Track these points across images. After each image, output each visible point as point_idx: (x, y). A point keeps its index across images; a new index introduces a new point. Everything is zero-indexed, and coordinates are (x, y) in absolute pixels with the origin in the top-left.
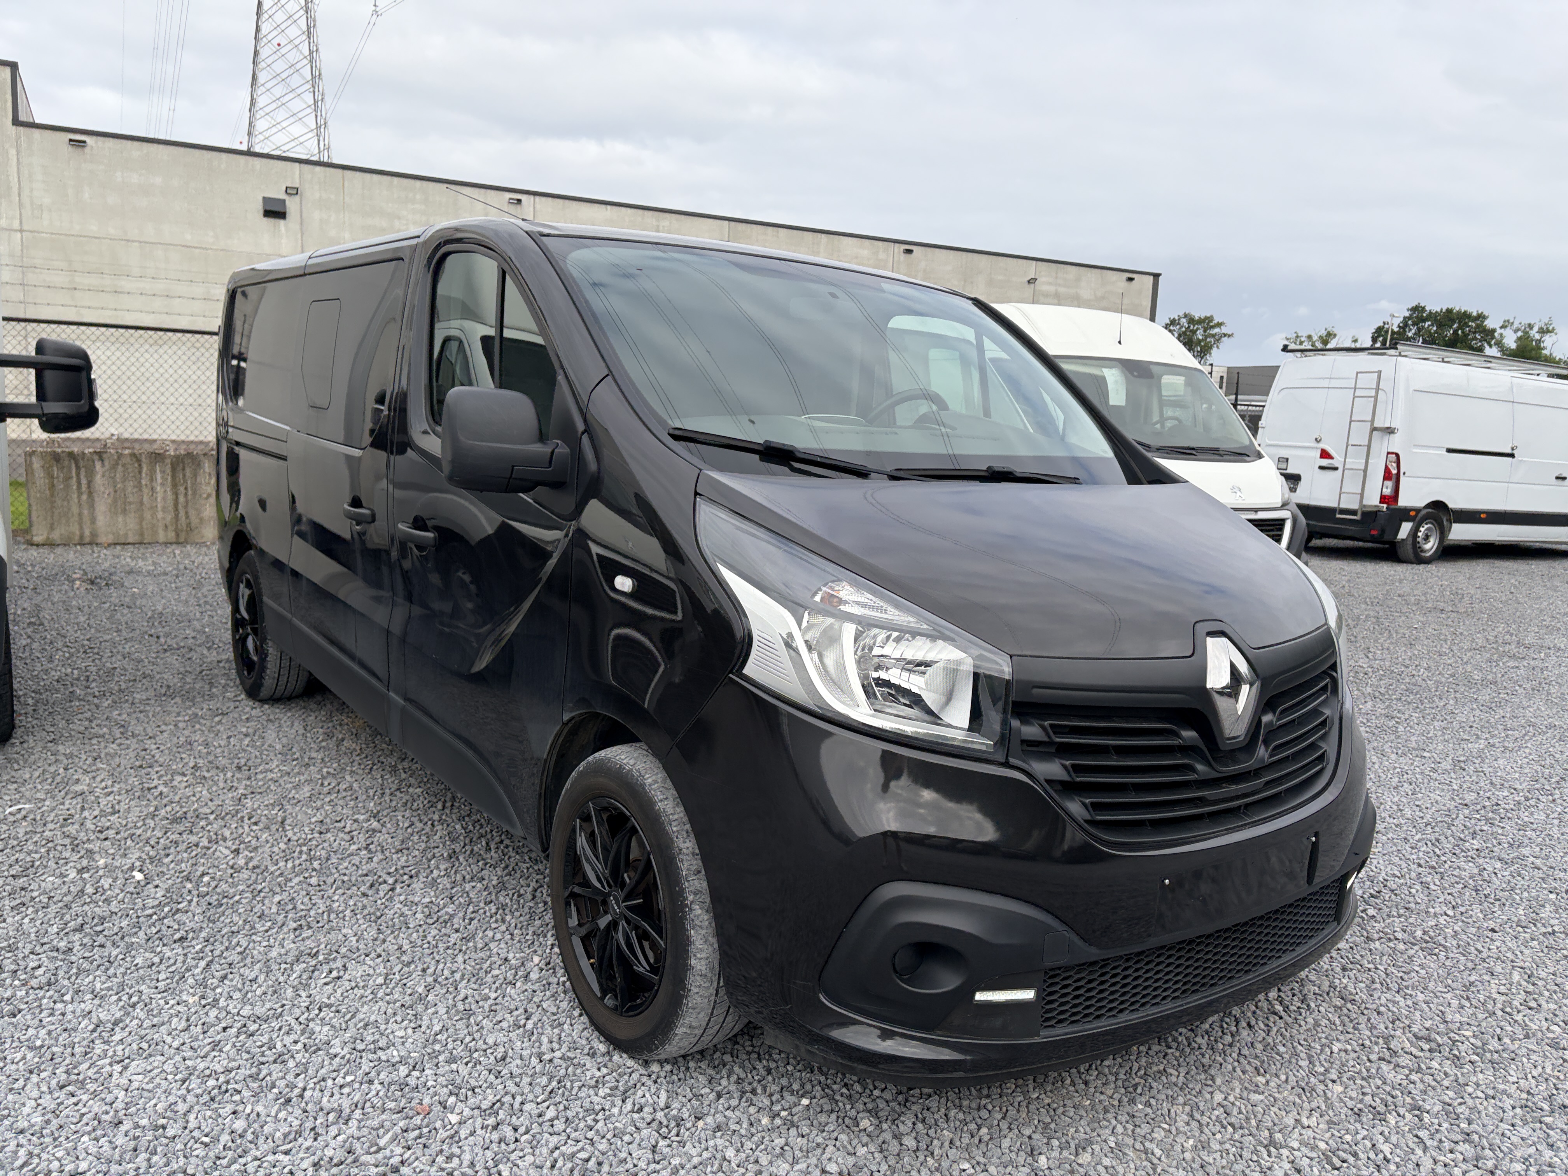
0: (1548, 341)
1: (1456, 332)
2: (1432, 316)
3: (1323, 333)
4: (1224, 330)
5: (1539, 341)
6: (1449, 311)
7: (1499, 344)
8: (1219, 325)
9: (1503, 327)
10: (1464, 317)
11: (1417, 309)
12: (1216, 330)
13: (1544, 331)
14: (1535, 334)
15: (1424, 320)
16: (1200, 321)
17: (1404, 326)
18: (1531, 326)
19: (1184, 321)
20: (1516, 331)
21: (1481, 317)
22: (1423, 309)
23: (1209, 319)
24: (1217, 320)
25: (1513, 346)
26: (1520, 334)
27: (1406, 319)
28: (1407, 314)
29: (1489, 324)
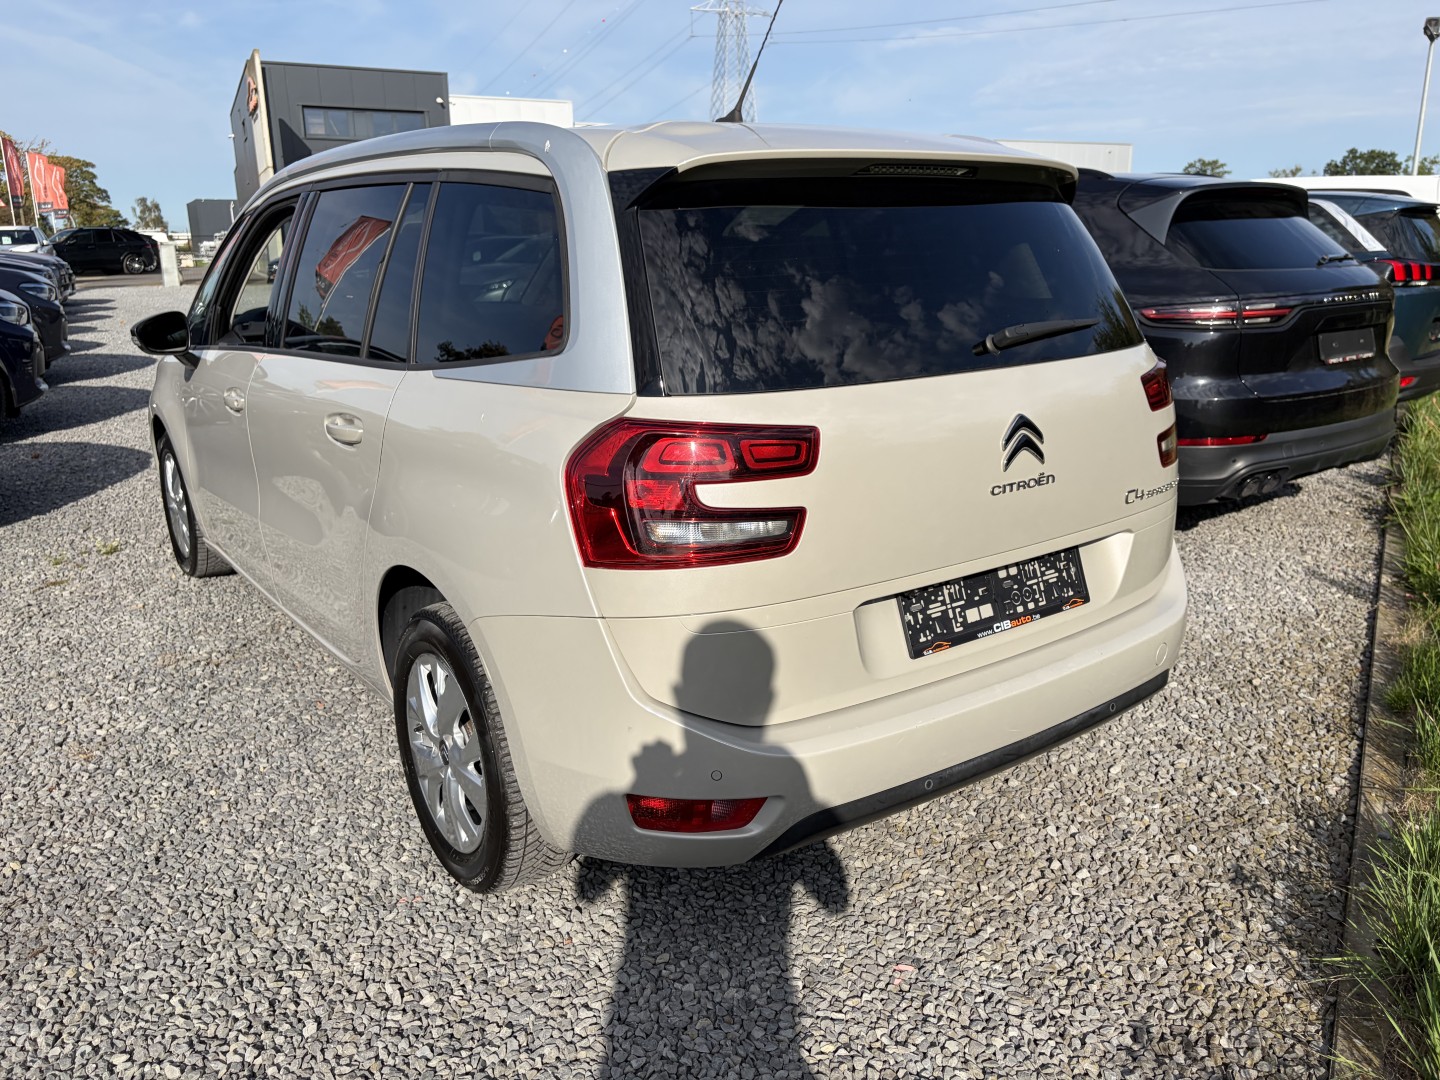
1: (1377, 163)
2: (1362, 156)
3: (1293, 168)
4: (1226, 169)
6: (1373, 152)
8: (1222, 165)
9: (1407, 161)
10: (1382, 155)
11: (1353, 152)
12: (1221, 170)
13: (1434, 162)
15: (1357, 159)
16: (1209, 164)
17: (1344, 162)
18: (1425, 159)
19: (1198, 165)
21: (1393, 155)
22: (1357, 151)
23: (1215, 162)
24: (1221, 162)
27: (1345, 158)
28: (1346, 155)
29: (1399, 159)
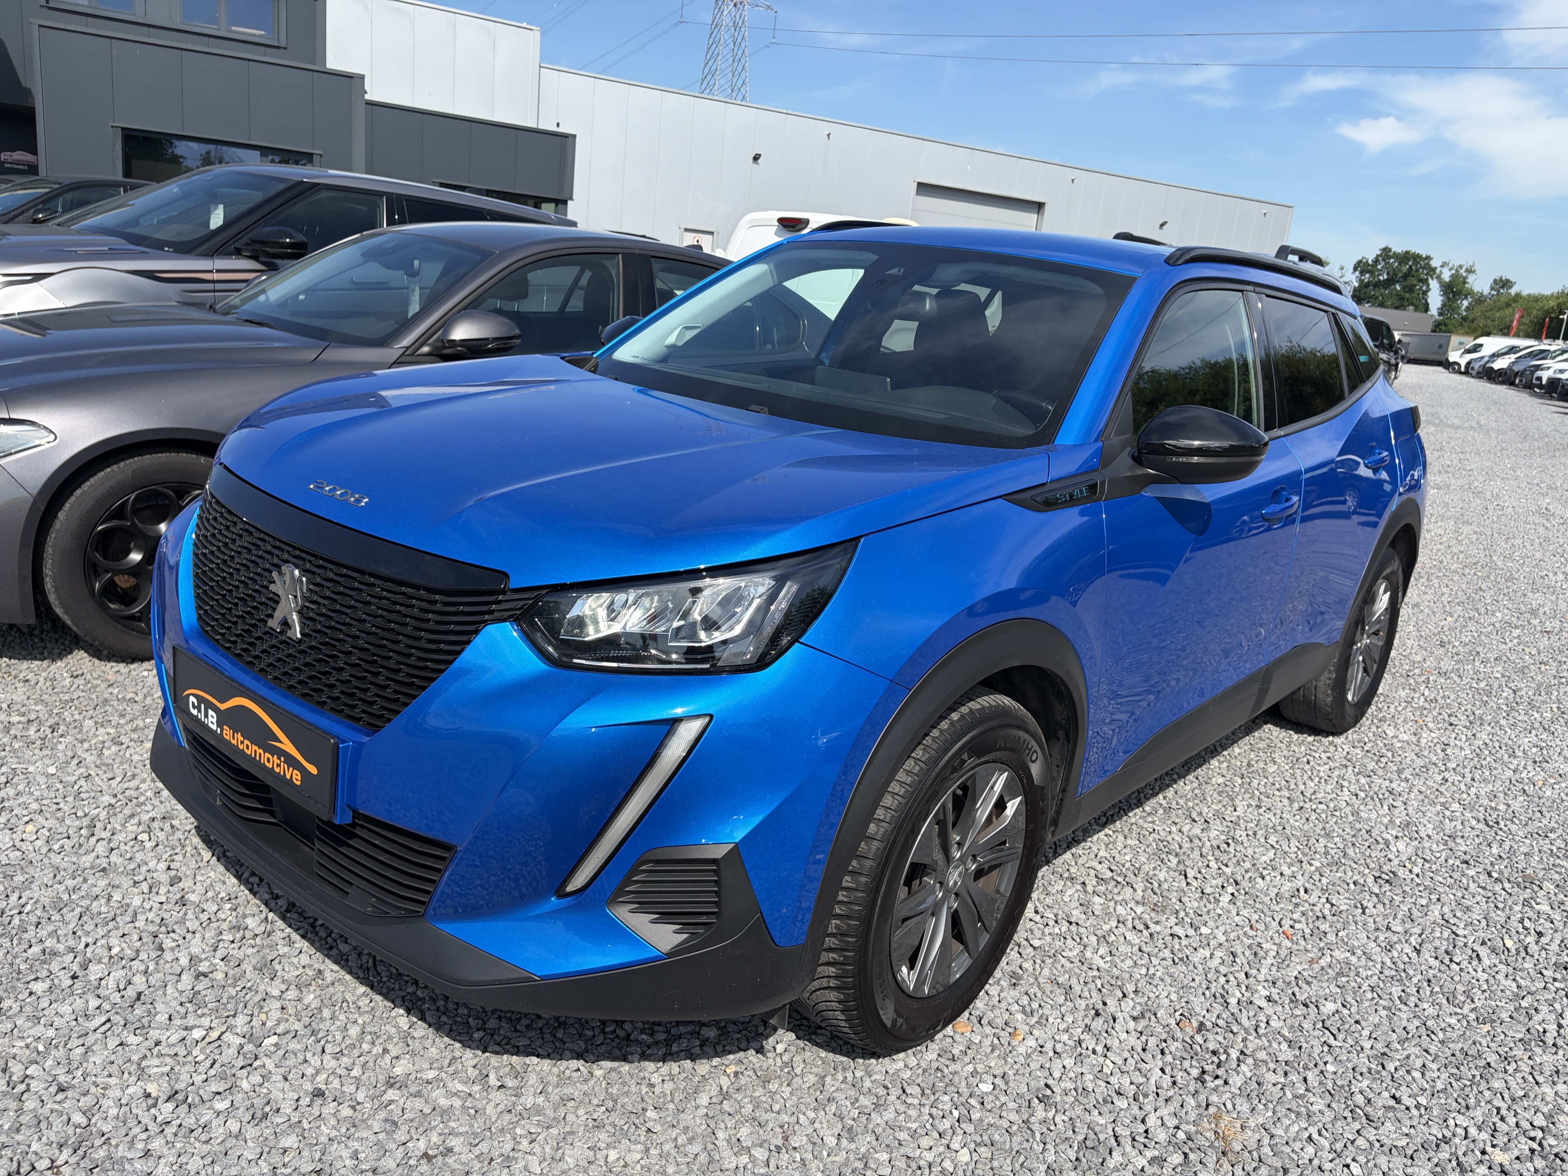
0: (1471, 279)
1: (1411, 267)
2: (1396, 256)
5: (1465, 278)
6: (1407, 252)
7: (1439, 278)
9: (1442, 266)
10: (1416, 257)
11: (1386, 250)
13: (1470, 271)
14: (1462, 272)
15: (1390, 257)
17: (1376, 261)
18: (1461, 267)
20: (1451, 269)
21: (1428, 258)
22: (1390, 250)
25: (1447, 279)
26: (1453, 272)
27: (1378, 256)
28: (1379, 253)
29: (1434, 263)
